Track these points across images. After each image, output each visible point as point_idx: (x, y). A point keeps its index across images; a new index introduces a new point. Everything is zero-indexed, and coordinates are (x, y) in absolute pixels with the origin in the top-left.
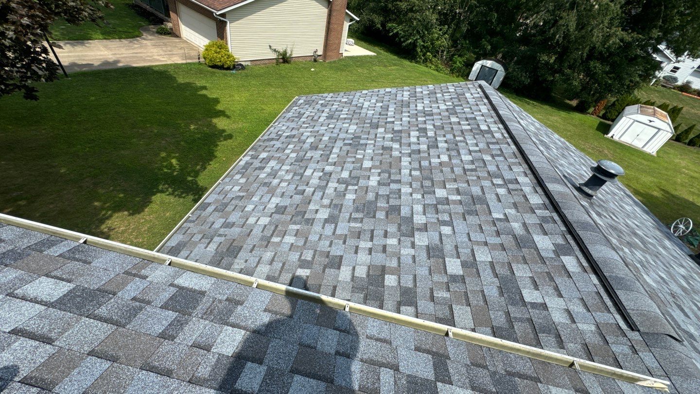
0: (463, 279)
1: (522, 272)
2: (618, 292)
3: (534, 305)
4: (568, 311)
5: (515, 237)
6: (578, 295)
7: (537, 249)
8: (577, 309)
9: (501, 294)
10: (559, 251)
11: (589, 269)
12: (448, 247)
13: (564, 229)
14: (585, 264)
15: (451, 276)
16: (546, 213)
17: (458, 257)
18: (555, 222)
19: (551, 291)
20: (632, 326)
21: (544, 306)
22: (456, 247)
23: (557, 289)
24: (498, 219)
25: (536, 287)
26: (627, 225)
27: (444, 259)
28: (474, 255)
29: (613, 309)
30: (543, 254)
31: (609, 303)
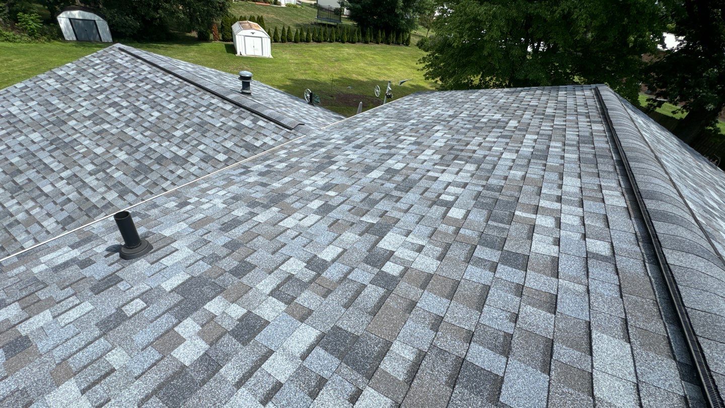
0: (230, 158)
1: (248, 139)
2: (281, 122)
3: (262, 146)
4: (273, 139)
5: (234, 128)
6: (271, 132)
7: (247, 127)
8: (274, 136)
9: (248, 151)
10: (254, 122)
11: (268, 121)
12: (211, 153)
13: (249, 112)
14: (266, 120)
15: (224, 161)
16: (238, 110)
17: (220, 152)
18: (244, 112)
19: (263, 137)
20: (291, 129)
21: (265, 143)
22: (214, 150)
23: (264, 135)
24: (220, 126)
25: (258, 140)
26: (275, 101)
27: (214, 158)
28: (225, 147)
29: (283, 128)
30: (250, 127)
31: (281, 127)
